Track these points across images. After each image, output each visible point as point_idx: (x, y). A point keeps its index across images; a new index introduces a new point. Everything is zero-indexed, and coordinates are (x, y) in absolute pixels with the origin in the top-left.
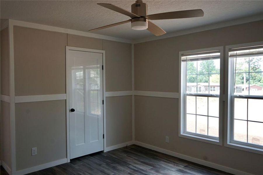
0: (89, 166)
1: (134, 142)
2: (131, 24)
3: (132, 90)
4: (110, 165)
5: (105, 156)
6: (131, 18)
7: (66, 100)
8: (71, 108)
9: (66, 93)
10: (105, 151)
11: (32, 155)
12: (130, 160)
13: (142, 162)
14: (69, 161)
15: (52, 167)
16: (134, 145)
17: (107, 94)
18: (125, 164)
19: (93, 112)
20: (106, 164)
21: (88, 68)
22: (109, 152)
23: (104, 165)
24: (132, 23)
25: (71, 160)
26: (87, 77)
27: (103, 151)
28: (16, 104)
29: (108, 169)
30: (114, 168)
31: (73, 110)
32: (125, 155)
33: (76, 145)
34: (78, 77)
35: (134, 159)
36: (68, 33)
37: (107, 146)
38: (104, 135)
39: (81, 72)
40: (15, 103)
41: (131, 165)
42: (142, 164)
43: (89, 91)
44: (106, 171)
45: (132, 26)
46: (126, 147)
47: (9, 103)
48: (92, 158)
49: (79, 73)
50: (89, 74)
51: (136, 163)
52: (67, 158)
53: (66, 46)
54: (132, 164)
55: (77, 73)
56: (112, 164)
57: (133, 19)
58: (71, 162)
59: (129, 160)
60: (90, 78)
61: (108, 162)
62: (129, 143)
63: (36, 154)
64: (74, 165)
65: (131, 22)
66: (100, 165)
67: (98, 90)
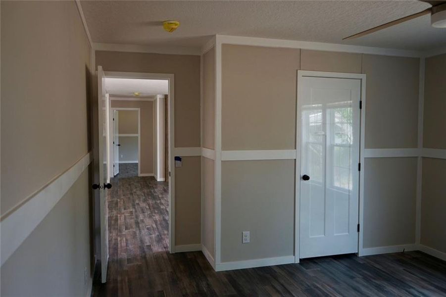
0: (331, 275)
1: (418, 246)
2: (430, 19)
3: (417, 147)
4: (370, 280)
5: (360, 263)
6: (430, 6)
7: (295, 160)
8: (302, 174)
9: (295, 149)
10: (360, 255)
11: (242, 242)
12: (410, 279)
13: (437, 287)
14: (298, 261)
15: (272, 266)
16: (418, 252)
17: (368, 153)
18: (400, 284)
19: (337, 184)
20: (363, 278)
21: (330, 107)
22: (367, 257)
23: (359, 278)
24: (433, 15)
25: (300, 260)
26: (328, 122)
27: (358, 253)
28: (224, 163)
29: (367, 287)
30: (380, 288)
31: (306, 178)
32: (401, 269)
33: (311, 237)
34: (312, 123)
35: (421, 278)
36: (301, 48)
37: (364, 247)
38: (359, 225)
39: (318, 114)
40: (222, 161)
41: (413, 288)
42: (436, 289)
43: (332, 146)
44: (363, 289)
45: (433, 21)
46: (403, 254)
47: (214, 160)
48: (336, 263)
49: (314, 115)
50: (333, 117)
51: (423, 287)
52: (294, 255)
53: (297, 70)
54: (416, 288)
55: (310, 116)
56: (374, 279)
57: (435, 8)
58: (300, 264)
59: (407, 278)
60: (333, 124)
61: (366, 274)
62: (408, 247)
63: (249, 242)
64: (307, 269)
65: (430, 14)
66: (352, 278)
67: (350, 146)
